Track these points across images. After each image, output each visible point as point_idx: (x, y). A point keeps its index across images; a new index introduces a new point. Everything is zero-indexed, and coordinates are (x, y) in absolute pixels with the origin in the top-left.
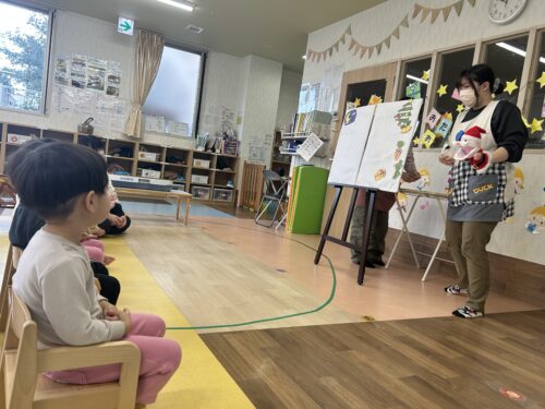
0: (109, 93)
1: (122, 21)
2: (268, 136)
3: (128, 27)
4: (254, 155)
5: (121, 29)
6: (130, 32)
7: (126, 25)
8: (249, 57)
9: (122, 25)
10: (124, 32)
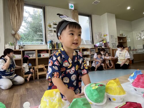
1: (70, 5)
2: (116, 39)
3: (72, 7)
4: (114, 46)
5: (70, 8)
6: (73, 8)
7: (71, 6)
8: (106, 13)
9: (70, 6)
10: (71, 9)
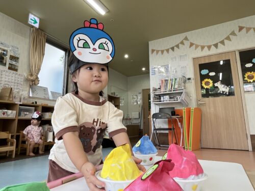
0: (9, 68)
1: (31, 16)
3: (36, 22)
5: (31, 22)
6: (37, 25)
7: (34, 19)
9: (31, 19)
10: (33, 24)
